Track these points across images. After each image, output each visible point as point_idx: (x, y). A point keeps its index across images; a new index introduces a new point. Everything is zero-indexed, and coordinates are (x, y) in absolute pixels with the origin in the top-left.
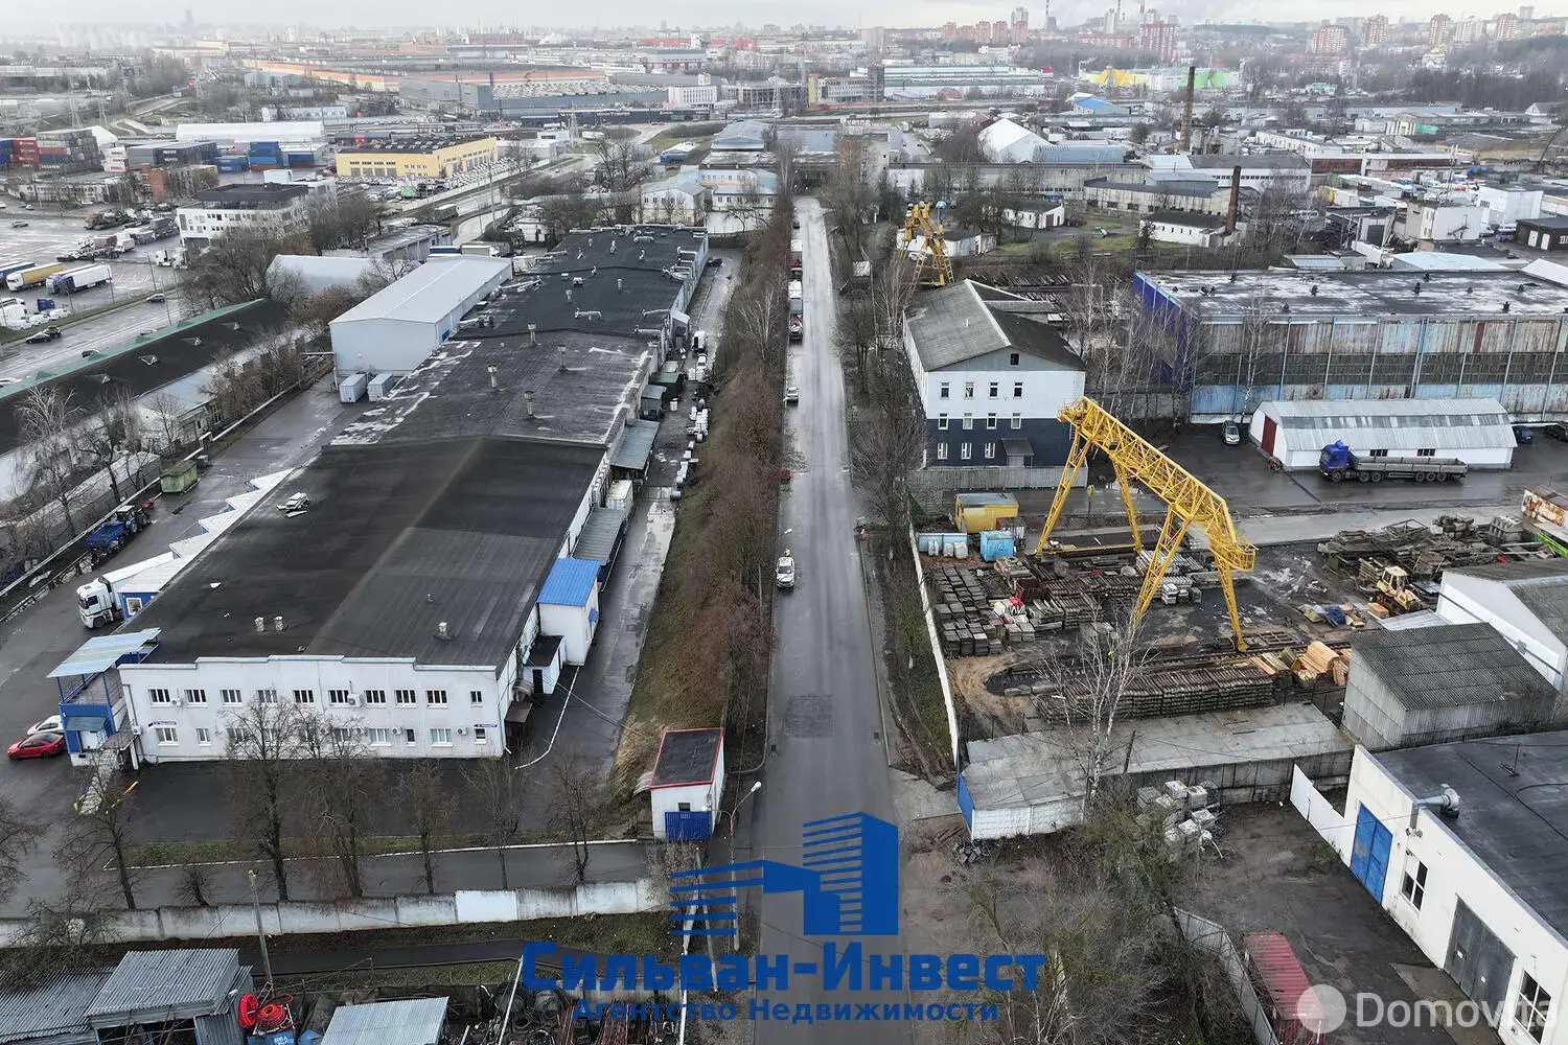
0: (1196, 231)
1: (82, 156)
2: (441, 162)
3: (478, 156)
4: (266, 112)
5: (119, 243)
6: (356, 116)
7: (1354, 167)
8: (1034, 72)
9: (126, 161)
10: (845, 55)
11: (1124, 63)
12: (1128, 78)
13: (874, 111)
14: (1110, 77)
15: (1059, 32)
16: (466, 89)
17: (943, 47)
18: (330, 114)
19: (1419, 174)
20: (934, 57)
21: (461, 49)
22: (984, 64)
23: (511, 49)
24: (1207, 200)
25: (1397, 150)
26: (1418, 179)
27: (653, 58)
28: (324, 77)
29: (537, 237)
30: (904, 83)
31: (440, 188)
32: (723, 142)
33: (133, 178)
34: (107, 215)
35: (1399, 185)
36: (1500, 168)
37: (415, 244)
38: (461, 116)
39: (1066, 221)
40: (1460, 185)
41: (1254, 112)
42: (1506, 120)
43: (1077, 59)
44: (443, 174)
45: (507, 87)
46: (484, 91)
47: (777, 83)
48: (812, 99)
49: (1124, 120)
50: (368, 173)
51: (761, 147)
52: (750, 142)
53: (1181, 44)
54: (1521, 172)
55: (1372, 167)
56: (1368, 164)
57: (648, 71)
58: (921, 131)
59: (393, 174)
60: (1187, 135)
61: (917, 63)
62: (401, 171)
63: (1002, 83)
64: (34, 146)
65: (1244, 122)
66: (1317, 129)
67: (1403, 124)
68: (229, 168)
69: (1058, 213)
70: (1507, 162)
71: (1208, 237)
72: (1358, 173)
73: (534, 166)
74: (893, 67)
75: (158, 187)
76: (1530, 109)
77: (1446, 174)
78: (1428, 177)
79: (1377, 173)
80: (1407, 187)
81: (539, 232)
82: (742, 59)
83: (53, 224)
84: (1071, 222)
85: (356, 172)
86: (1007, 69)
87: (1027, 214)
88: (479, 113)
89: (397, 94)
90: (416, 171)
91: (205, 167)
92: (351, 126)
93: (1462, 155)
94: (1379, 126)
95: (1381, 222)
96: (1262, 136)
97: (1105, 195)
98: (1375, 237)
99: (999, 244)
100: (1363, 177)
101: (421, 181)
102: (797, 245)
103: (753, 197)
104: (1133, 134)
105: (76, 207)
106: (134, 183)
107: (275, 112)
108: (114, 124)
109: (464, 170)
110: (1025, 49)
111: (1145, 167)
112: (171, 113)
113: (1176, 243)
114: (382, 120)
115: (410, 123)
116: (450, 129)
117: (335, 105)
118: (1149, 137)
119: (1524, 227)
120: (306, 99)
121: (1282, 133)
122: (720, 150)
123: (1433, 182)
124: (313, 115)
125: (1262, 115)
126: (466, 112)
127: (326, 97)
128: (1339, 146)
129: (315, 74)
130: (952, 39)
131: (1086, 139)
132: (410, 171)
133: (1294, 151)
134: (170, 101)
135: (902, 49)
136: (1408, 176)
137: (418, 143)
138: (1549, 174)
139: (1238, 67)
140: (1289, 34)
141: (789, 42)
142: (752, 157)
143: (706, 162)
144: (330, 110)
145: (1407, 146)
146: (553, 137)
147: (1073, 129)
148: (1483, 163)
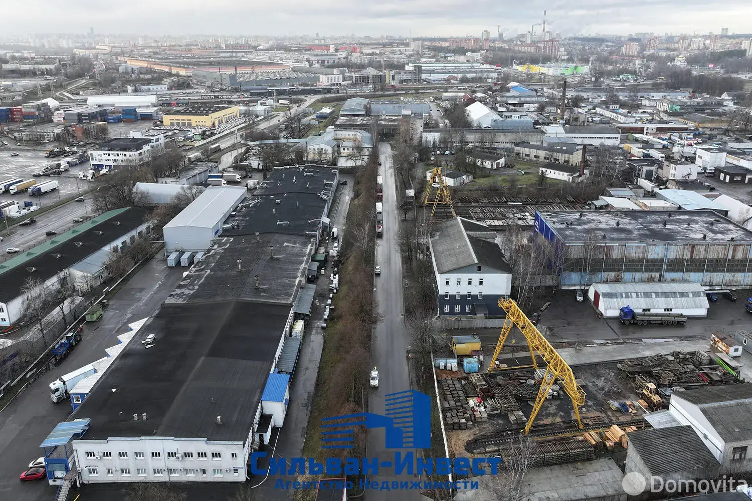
0: (566, 174)
1: (43, 115)
2: (213, 119)
3: (230, 115)
4: (130, 88)
5: (62, 167)
6: (172, 89)
7: (641, 131)
8: (493, 66)
9: (64, 118)
10: (403, 56)
11: (534, 61)
12: (537, 69)
13: (417, 89)
14: (528, 68)
15: (504, 42)
16: (225, 77)
17: (450, 51)
18: (159, 88)
19: (671, 135)
20: (445, 57)
21: (222, 52)
22: (468, 62)
23: (246, 52)
24: (571, 156)
25: (662, 121)
26: (670, 137)
27: (312, 58)
28: (157, 68)
29: (258, 167)
30: (431, 72)
31: (213, 134)
32: (346, 111)
33: (68, 130)
34: (56, 150)
35: (661, 141)
36: (708, 132)
37: (202, 173)
38: (221, 90)
39: (506, 165)
40: (690, 142)
41: (595, 95)
42: (712, 103)
43: (513, 58)
44: (214, 125)
45: (244, 74)
46: (233, 77)
47: (371, 72)
48: (387, 82)
49: (534, 99)
50: (178, 124)
51: (363, 113)
52: (359, 110)
53: (562, 49)
54: (718, 134)
55: (650, 131)
56: (647, 129)
57: (310, 65)
58: (439, 102)
59: (190, 125)
60: (563, 112)
61: (437, 61)
62: (194, 124)
63: (477, 72)
64: (21, 111)
65: (590, 100)
66: (623, 105)
67: (664, 104)
68: (112, 121)
69: (502, 161)
70: (712, 129)
71: (571, 177)
72: (643, 133)
73: (256, 120)
74: (427, 63)
75: (79, 134)
76: (724, 95)
77: (684, 135)
78: (675, 137)
79: (651, 134)
80: (665, 143)
81: (259, 164)
82: (355, 58)
83: (29, 154)
84: (508, 166)
85: (172, 124)
86: (479, 64)
87: (487, 162)
88: (230, 88)
89: (191, 77)
90: (201, 124)
91: (101, 123)
92: (170, 94)
93: (691, 125)
94: (653, 104)
95: (652, 168)
96: (598, 110)
97: (524, 151)
98: (649, 177)
99: (474, 178)
100: (646, 136)
101: (202, 130)
102: (380, 180)
103: (359, 149)
104: (538, 108)
105: (41, 144)
106: (68, 133)
107: (133, 88)
108: (58, 94)
109: (224, 122)
110: (489, 52)
111: (543, 132)
112: (84, 88)
113: (556, 179)
114: (184, 91)
115: (197, 92)
116: (217, 97)
117: (162, 84)
118: (546, 110)
119: (718, 170)
120: (148, 80)
121: (607, 108)
122: (344, 115)
123: (677, 139)
124: (151, 89)
125: (599, 96)
126: (224, 87)
127: (157, 79)
128: (634, 117)
129: (152, 66)
130: (454, 47)
131: (516, 111)
132: (198, 124)
133: (613, 119)
134: (84, 81)
135: (430, 52)
136: (666, 136)
137: (202, 109)
138: (731, 136)
139: (589, 63)
140: (613, 42)
141: (376, 48)
142: (359, 120)
143: (338, 123)
144: (159, 87)
145: (666, 118)
146: (265, 103)
147: (510, 104)
148: (700, 129)
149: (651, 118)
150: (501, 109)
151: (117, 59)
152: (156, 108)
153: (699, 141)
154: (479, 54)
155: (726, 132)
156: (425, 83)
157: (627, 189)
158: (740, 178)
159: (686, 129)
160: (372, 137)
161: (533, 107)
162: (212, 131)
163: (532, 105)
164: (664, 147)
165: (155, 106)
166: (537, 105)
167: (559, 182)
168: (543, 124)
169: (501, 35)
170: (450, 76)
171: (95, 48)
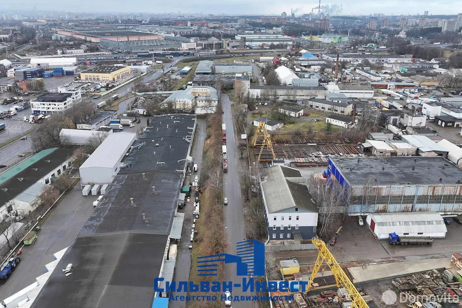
3: (125, 72)
4: (59, 52)
6: (87, 52)
9: (14, 74)
16: (121, 43)
25: (398, 80)
26: (404, 91)
28: (77, 37)
31: (113, 86)
32: (199, 70)
33: (16, 84)
34: (8, 99)
35: (398, 95)
36: (427, 88)
37: (106, 119)
40: (416, 95)
47: (214, 40)
48: (224, 47)
49: (317, 62)
51: (211, 72)
52: (208, 70)
54: (433, 89)
55: (391, 87)
58: (257, 63)
59: (98, 80)
60: (337, 74)
61: (255, 33)
63: (280, 41)
66: (372, 67)
67: (397, 67)
68: (47, 76)
69: (302, 112)
70: (429, 86)
72: (387, 89)
73: (142, 75)
76: (432, 60)
78: (407, 91)
79: (392, 89)
80: (401, 96)
81: (144, 112)
87: (292, 112)
88: (124, 51)
89: (99, 43)
92: (85, 56)
93: (416, 83)
94: (390, 66)
96: (357, 71)
99: (285, 124)
100: (389, 91)
101: (107, 83)
104: (321, 69)
106: (17, 86)
107: (61, 51)
108: (11, 55)
109: (120, 77)
110: (286, 27)
111: (326, 89)
112: (29, 51)
113: (337, 126)
114: (94, 53)
115: (103, 54)
116: (116, 58)
117: (80, 49)
118: (325, 71)
119: (437, 119)
120: (71, 45)
121: (363, 70)
122: (198, 74)
123: (409, 93)
124: (73, 52)
125: (357, 60)
126: (120, 51)
127: (77, 45)
128: (380, 77)
129: (74, 36)
130: (265, 23)
131: (307, 72)
132: (104, 79)
133: (367, 77)
134: (29, 46)
135: (250, 26)
136: (401, 91)
137: (106, 69)
138: (441, 91)
139: (348, 35)
140: (361, 19)
141: (217, 23)
142: (208, 78)
143: (194, 80)
144: (78, 51)
145: (400, 77)
146: (147, 63)
147: (302, 66)
148: (422, 86)
149: (391, 77)
150: (297, 70)
151: (51, 29)
152: (76, 67)
153: (422, 95)
154: (281, 28)
155: (438, 88)
156: (248, 48)
157: (382, 133)
158: (451, 124)
159: (413, 86)
160: (217, 93)
161: (317, 68)
162: (113, 84)
163: (316, 67)
164: (401, 99)
165: (75, 65)
166: (320, 67)
167: (339, 127)
168: (324, 82)
169: (293, 14)
170: (264, 44)
171: (37, 22)
